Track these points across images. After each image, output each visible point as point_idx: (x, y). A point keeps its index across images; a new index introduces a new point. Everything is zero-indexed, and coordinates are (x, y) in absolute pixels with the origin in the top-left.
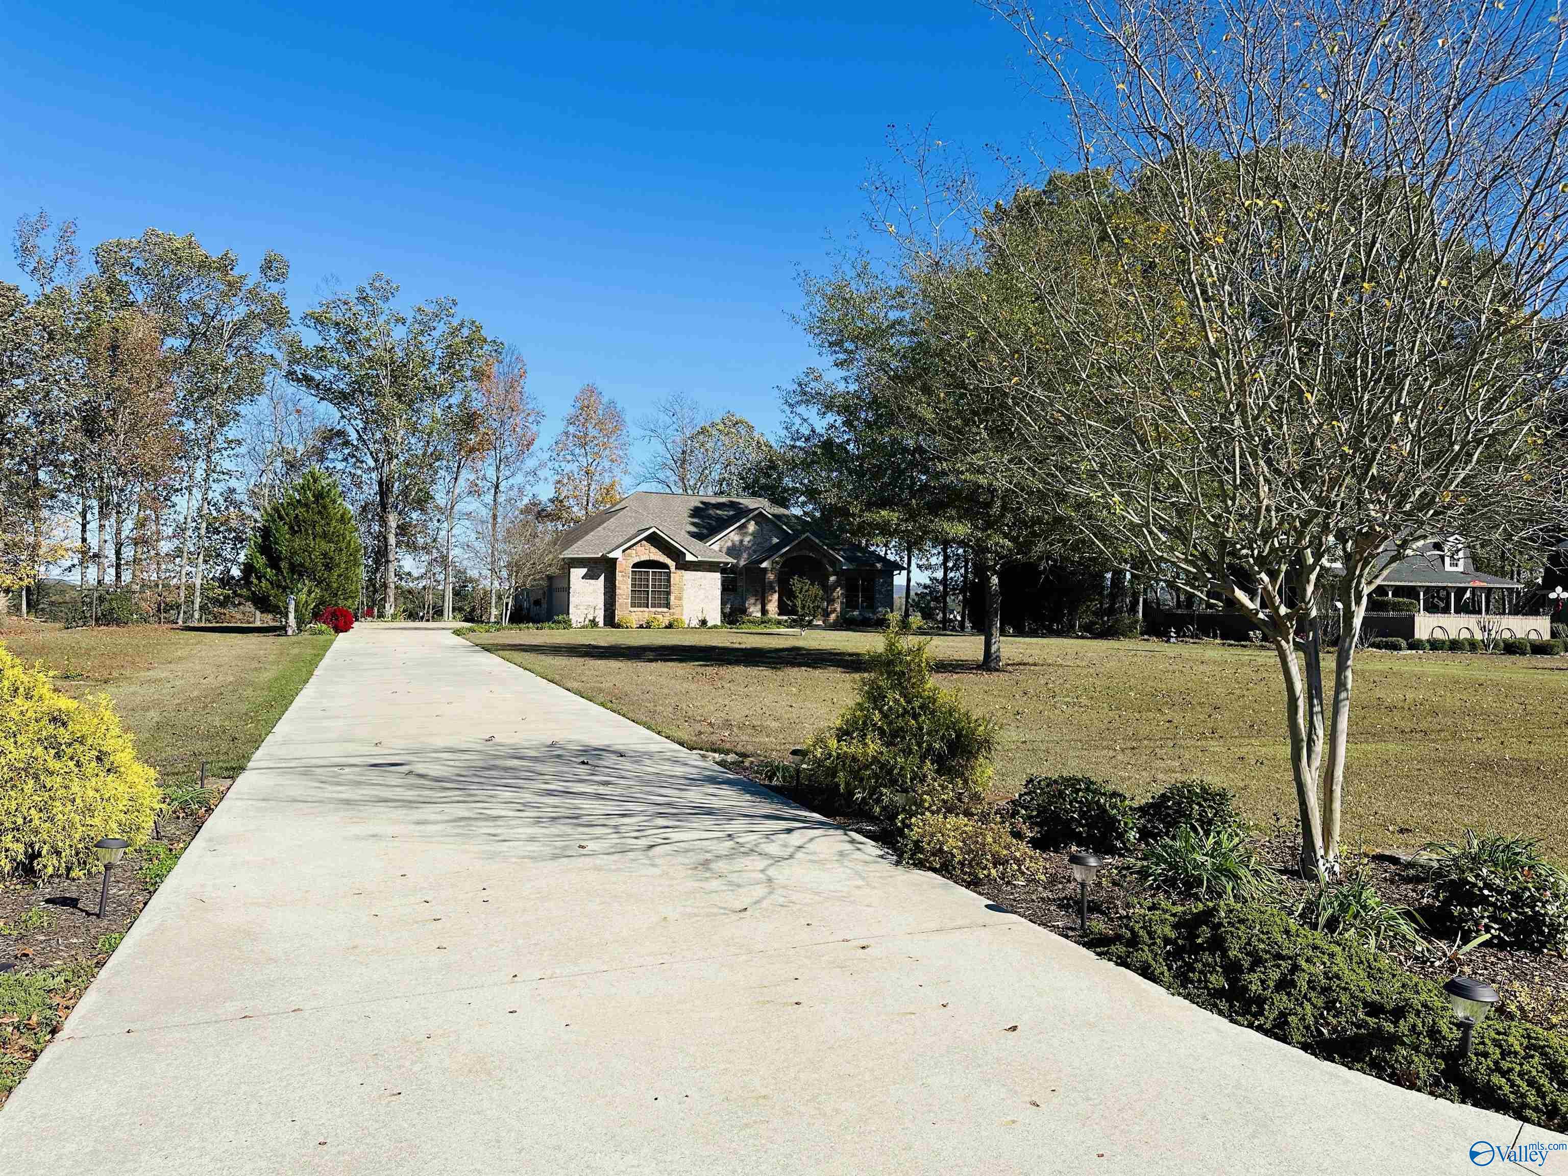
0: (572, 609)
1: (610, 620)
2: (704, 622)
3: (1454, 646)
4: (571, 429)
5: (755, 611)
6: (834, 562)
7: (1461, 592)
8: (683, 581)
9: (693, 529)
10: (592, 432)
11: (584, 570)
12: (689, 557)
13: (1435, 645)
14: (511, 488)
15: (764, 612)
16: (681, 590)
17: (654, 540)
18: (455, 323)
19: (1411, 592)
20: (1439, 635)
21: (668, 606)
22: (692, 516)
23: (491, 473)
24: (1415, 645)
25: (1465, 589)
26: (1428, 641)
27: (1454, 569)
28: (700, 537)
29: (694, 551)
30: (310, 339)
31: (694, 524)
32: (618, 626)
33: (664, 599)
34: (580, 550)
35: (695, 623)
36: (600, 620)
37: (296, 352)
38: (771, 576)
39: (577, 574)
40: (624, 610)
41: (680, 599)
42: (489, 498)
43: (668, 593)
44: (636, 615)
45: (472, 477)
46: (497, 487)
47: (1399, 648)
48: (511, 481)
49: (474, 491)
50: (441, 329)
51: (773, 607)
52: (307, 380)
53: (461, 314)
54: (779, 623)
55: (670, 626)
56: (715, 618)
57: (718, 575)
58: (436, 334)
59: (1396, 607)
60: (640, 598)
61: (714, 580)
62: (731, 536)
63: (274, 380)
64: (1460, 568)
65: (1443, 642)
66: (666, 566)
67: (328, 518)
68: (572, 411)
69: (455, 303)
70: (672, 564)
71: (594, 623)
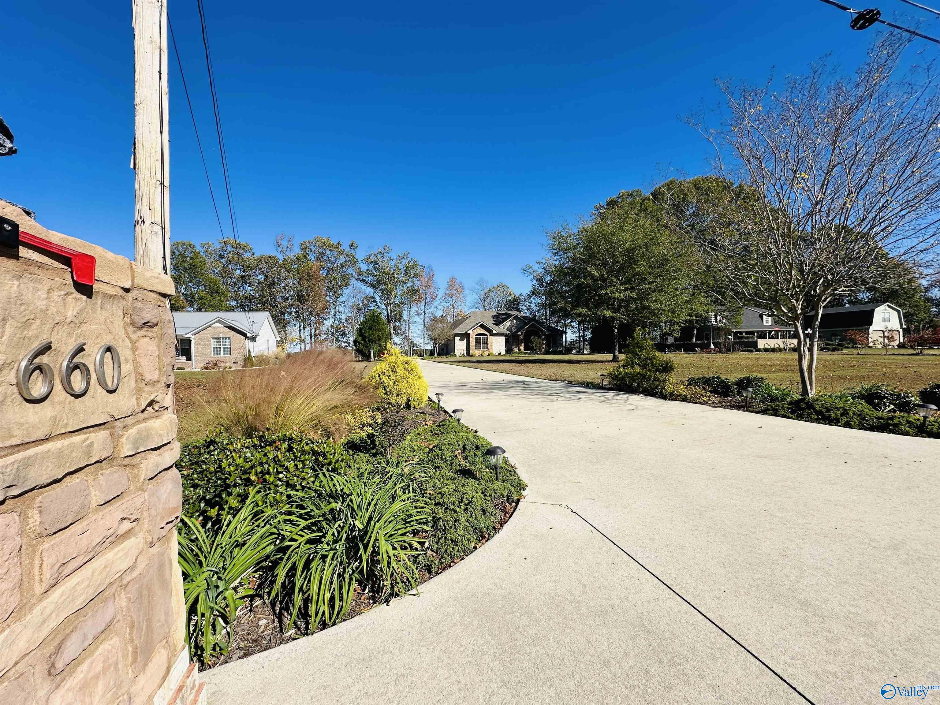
0: (456, 351)
1: (468, 354)
2: (500, 354)
3: (773, 350)
4: (447, 292)
5: (516, 350)
6: (542, 331)
7: (770, 332)
8: (491, 339)
9: (494, 322)
10: (454, 292)
11: (459, 338)
12: (494, 332)
13: (766, 350)
14: (429, 312)
15: (519, 350)
16: (492, 343)
17: (482, 326)
18: (409, 259)
19: (752, 333)
20: (767, 346)
21: (487, 348)
22: (493, 318)
23: (423, 308)
24: (759, 350)
25: (772, 331)
26: (763, 349)
27: (767, 324)
28: (497, 325)
29: (496, 329)
30: (364, 267)
31: (494, 321)
32: (472, 356)
33: (486, 346)
34: (458, 331)
35: (497, 354)
36: (465, 354)
37: (360, 273)
38: (521, 337)
39: (457, 339)
40: (473, 351)
41: (491, 346)
42: (422, 316)
43: (488, 344)
44: (479, 352)
45: (417, 309)
46: (425, 313)
47: (753, 352)
48: (429, 310)
49: (418, 314)
50: (405, 262)
51: (522, 348)
52: (364, 281)
53: (410, 257)
54: (525, 353)
55: (489, 355)
56: (503, 352)
57: (504, 337)
58: (403, 263)
59: (747, 338)
60: (478, 347)
61: (503, 338)
62: (508, 324)
63: (353, 281)
64: (770, 324)
65: (769, 349)
66: (486, 335)
67: (379, 324)
68: (447, 286)
69: (409, 253)
70: (488, 334)
71: (463, 355)
